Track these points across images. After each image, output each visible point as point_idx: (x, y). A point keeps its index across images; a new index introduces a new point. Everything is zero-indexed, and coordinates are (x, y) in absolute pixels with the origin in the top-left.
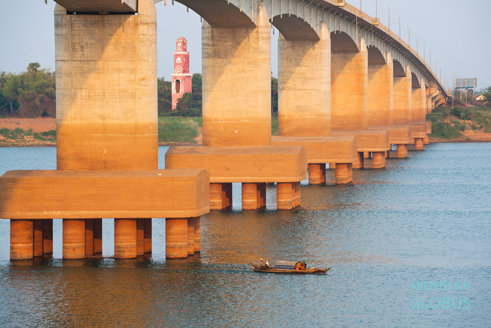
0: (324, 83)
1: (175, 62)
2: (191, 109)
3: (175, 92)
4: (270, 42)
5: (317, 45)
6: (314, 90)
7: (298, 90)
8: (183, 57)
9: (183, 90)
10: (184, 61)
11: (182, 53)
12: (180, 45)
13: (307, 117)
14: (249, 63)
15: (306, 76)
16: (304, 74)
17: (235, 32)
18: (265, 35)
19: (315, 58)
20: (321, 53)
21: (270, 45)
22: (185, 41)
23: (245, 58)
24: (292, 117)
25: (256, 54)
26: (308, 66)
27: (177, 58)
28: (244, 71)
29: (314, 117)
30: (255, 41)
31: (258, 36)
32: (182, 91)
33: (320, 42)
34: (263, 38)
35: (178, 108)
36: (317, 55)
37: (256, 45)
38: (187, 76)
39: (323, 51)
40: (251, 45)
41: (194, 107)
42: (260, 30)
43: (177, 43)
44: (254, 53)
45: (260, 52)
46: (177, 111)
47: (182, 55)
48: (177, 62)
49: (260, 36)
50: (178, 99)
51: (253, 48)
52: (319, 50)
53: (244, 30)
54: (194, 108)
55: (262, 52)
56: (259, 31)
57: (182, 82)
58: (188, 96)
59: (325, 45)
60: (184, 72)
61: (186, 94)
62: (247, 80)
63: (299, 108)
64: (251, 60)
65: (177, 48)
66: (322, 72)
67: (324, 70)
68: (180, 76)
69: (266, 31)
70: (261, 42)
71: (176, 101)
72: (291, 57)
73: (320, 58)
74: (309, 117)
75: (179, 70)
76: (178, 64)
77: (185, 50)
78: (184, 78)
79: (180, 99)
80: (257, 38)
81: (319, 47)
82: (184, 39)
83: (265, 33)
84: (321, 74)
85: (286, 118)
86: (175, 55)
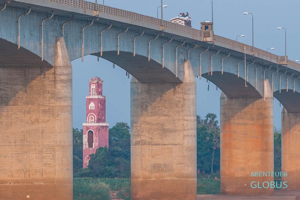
0: (188, 136)
1: (87, 108)
2: (107, 167)
3: (87, 146)
4: (72, 86)
5: (178, 89)
6: (175, 145)
7: (156, 145)
8: (97, 102)
9: (97, 144)
10: (98, 107)
11: (96, 97)
12: (93, 87)
13: (166, 178)
14: (45, 112)
15: (166, 127)
16: (162, 125)
17: (27, 73)
18: (63, 77)
19: (177, 105)
20: (184, 99)
21: (72, 89)
22: (100, 82)
23: (39, 105)
24: (148, 178)
25: (53, 100)
26: (167, 116)
27: (90, 103)
28: (37, 121)
29: (175, 178)
30: (52, 85)
31: (55, 78)
32: (95, 144)
33: (182, 86)
34: (62, 81)
35: (90, 167)
36: (179, 101)
37: (53, 89)
38: (103, 127)
39: (186, 97)
40: (47, 89)
41: (111, 165)
42: (59, 71)
43: (90, 85)
44: (50, 100)
45: (58, 98)
46: (88, 171)
47: (95, 99)
48: (90, 108)
49: (58, 79)
50: (90, 156)
51: (49, 93)
52: (182, 95)
53: (38, 71)
54: (111, 167)
55: (60, 98)
56: (57, 73)
57: (96, 134)
58: (103, 151)
59: (189, 90)
60: (99, 121)
61: (100, 149)
62: (42, 133)
63: (156, 167)
64: (47, 108)
65: (90, 91)
66: (185, 122)
67: (187, 120)
68: (93, 126)
69: (65, 72)
70: (59, 86)
71: (88, 158)
72: (146, 104)
73: (183, 106)
74: (169, 178)
75: (92, 118)
76: (91, 111)
77: (100, 93)
78: (99, 129)
79: (93, 155)
80: (55, 81)
81: (181, 91)
82: (99, 79)
83: (64, 75)
84: (183, 125)
85: (140, 179)
86: (87, 99)
